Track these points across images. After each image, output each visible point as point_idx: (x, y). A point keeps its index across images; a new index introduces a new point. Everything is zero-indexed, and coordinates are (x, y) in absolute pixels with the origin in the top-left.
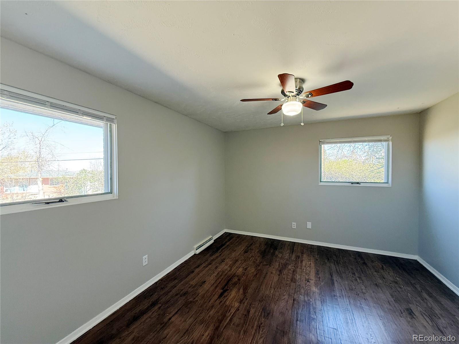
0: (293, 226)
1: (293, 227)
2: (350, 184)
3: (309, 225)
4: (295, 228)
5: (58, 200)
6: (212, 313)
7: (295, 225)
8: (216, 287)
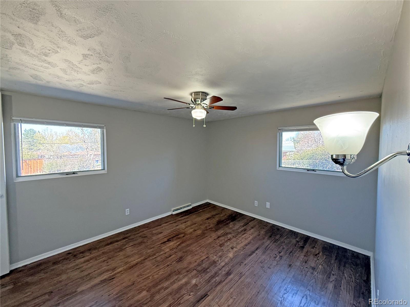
0: (255, 203)
1: (255, 205)
2: (306, 171)
3: (268, 205)
4: (257, 206)
5: (73, 173)
6: (149, 251)
7: (257, 203)
8: (165, 238)
